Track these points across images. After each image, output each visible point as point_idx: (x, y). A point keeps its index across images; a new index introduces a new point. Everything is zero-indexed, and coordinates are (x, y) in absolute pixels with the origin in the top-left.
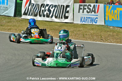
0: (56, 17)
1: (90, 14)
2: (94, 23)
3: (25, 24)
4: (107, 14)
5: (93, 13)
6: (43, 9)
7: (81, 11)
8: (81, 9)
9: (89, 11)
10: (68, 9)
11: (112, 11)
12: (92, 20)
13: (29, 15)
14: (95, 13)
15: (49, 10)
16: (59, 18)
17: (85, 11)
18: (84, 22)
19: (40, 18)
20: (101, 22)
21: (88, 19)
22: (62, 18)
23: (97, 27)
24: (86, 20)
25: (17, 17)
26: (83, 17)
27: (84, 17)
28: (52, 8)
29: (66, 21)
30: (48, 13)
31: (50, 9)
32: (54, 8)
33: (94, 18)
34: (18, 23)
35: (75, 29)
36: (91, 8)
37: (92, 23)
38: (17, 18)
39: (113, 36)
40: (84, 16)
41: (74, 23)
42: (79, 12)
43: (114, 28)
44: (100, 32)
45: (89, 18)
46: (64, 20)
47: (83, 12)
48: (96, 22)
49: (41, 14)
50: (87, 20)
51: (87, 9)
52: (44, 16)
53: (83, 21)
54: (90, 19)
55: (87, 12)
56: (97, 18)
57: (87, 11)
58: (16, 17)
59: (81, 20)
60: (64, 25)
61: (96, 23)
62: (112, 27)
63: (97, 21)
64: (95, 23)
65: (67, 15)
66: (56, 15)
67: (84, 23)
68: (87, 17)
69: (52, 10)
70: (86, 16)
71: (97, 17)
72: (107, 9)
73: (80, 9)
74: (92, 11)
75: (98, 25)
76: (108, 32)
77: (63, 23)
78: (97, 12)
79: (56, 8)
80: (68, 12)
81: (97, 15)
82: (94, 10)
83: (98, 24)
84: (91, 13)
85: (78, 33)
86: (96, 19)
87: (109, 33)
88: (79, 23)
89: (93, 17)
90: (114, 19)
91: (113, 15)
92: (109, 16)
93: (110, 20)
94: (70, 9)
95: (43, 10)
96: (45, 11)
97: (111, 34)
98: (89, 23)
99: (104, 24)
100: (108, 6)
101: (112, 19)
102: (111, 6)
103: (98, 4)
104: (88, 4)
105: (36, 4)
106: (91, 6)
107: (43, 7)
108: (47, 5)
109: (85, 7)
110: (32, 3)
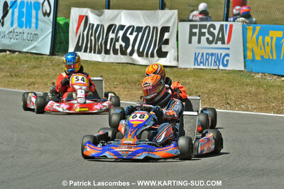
0: (140, 54)
1: (213, 45)
2: (221, 67)
4: (249, 45)
5: (219, 43)
6: (111, 36)
7: (195, 39)
8: (195, 34)
9: (211, 38)
10: (166, 36)
11: (261, 37)
12: (218, 60)
13: (85, 51)
14: (223, 43)
15: (125, 39)
16: (147, 56)
17: (203, 39)
18: (202, 65)
19: (108, 56)
20: (236, 64)
21: (210, 57)
23: (225, 75)
25: (58, 55)
26: (199, 54)
27: (203, 54)
28: (131, 34)
30: (124, 44)
31: (128, 35)
32: (135, 34)
33: (221, 54)
34: (54, 70)
36: (216, 32)
37: (216, 68)
38: (57, 57)
39: (256, 95)
40: (201, 52)
41: (181, 66)
42: (190, 42)
43: (264, 77)
44: (231, 87)
45: (212, 54)
46: (157, 61)
47: (199, 42)
48: (225, 63)
49: (108, 48)
50: (207, 59)
51: (207, 35)
52: (115, 52)
53: (201, 62)
54: (213, 58)
56: (228, 55)
57: (208, 39)
58: (55, 55)
59: (196, 59)
61: (226, 65)
62: (259, 76)
63: (227, 61)
64: (224, 65)
67: (201, 67)
68: (207, 54)
69: (132, 38)
70: (205, 51)
71: (227, 51)
72: (249, 33)
73: (192, 34)
74: (218, 39)
75: (229, 70)
76: (247, 85)
79: (140, 34)
80: (167, 42)
81: (229, 49)
82: (220, 36)
83: (229, 68)
84: (216, 43)
86: (227, 58)
87: (248, 89)
88: (192, 66)
89: (219, 52)
90: (266, 57)
91: (262, 48)
92: (254, 49)
93: (258, 58)
94: (171, 36)
95: (112, 39)
96: (117, 40)
97: (253, 90)
98: (213, 67)
99: (242, 69)
100: (251, 27)
101: (262, 57)
102: (258, 28)
103: (228, 23)
104: (208, 24)
105: (98, 26)
106: (215, 28)
107: (113, 32)
108: (122, 27)
109: (203, 30)
110: (90, 24)
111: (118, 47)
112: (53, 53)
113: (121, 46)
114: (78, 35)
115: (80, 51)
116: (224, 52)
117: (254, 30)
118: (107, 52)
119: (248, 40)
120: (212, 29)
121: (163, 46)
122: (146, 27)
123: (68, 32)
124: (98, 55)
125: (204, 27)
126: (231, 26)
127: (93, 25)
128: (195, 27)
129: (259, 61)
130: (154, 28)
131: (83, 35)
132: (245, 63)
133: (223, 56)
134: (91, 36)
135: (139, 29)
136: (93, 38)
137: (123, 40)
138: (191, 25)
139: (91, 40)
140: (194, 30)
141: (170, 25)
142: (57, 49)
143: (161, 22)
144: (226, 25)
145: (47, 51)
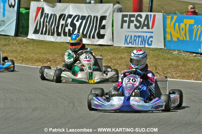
0: (84, 36)
1: (140, 30)
2: (147, 46)
3: (32, 48)
4: (168, 30)
5: (145, 28)
6: (62, 22)
8: (125, 21)
9: (138, 25)
10: (104, 22)
11: (177, 24)
12: (144, 40)
13: (42, 34)
14: (148, 28)
15: (73, 25)
16: (89, 37)
17: (132, 25)
18: (130, 44)
19: (59, 37)
20: (158, 44)
21: (138, 39)
22: (93, 37)
23: (151, 52)
24: (134, 40)
25: (21, 36)
26: (128, 36)
27: (131, 36)
28: (77, 21)
29: (101, 42)
30: (71, 29)
31: (75, 22)
32: (80, 21)
33: (146, 36)
34: (20, 47)
35: (115, 55)
36: (142, 20)
37: (143, 46)
38: (20, 38)
39: (177, 66)
40: (130, 34)
41: (114, 45)
42: (122, 27)
43: (180, 53)
44: (157, 60)
45: (139, 37)
46: (97, 41)
47: (129, 27)
48: (150, 43)
49: (60, 31)
51: (135, 23)
52: (65, 34)
53: (130, 42)
54: (140, 39)
55: (136, 27)
56: (152, 37)
57: (135, 25)
58: (19, 36)
59: (126, 40)
60: (97, 48)
61: (151, 45)
62: (176, 53)
63: (151, 41)
64: (149, 44)
65: (102, 32)
66: (85, 33)
68: (135, 36)
70: (133, 34)
71: (151, 34)
72: (168, 21)
73: (123, 22)
74: (144, 25)
75: (153, 48)
76: (169, 59)
77: (96, 45)
78: (152, 27)
79: (84, 21)
80: (104, 27)
81: (152, 32)
82: (146, 23)
84: (142, 28)
85: (119, 62)
86: (151, 39)
87: (170, 62)
88: (123, 45)
89: (145, 35)
90: (180, 39)
91: (179, 32)
92: (172, 33)
93: (175, 39)
94: (107, 23)
95: (62, 25)
96: (67, 26)
97: (174, 63)
98: (140, 46)
99: (163, 47)
100: (170, 16)
101: (178, 38)
102: (175, 17)
103: (152, 14)
104: (136, 14)
105: (52, 15)
106: (141, 17)
107: (63, 20)
108: (70, 16)
109: (132, 19)
110: (45, 14)
111: (67, 30)
112: (17, 35)
113: (69, 30)
114: (36, 21)
115: (38, 33)
116: (149, 35)
117: (172, 18)
118: (59, 34)
119: (167, 26)
120: (139, 18)
121: (101, 30)
122: (89, 16)
123: (28, 19)
124: (51, 37)
125: (133, 16)
126: (154, 16)
127: (48, 14)
128: (126, 16)
129: (176, 41)
130: (94, 17)
131: (40, 21)
132: (164, 43)
133: (148, 37)
134: (46, 22)
135: (83, 18)
136: (47, 24)
137: (71, 26)
138: (123, 15)
139: (46, 25)
140: (125, 19)
141: (107, 14)
142: (20, 32)
143: (100, 13)
144: (151, 15)
145: (12, 33)
